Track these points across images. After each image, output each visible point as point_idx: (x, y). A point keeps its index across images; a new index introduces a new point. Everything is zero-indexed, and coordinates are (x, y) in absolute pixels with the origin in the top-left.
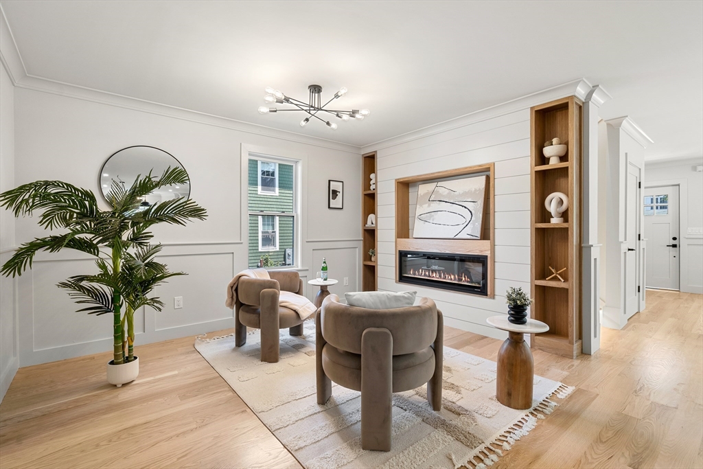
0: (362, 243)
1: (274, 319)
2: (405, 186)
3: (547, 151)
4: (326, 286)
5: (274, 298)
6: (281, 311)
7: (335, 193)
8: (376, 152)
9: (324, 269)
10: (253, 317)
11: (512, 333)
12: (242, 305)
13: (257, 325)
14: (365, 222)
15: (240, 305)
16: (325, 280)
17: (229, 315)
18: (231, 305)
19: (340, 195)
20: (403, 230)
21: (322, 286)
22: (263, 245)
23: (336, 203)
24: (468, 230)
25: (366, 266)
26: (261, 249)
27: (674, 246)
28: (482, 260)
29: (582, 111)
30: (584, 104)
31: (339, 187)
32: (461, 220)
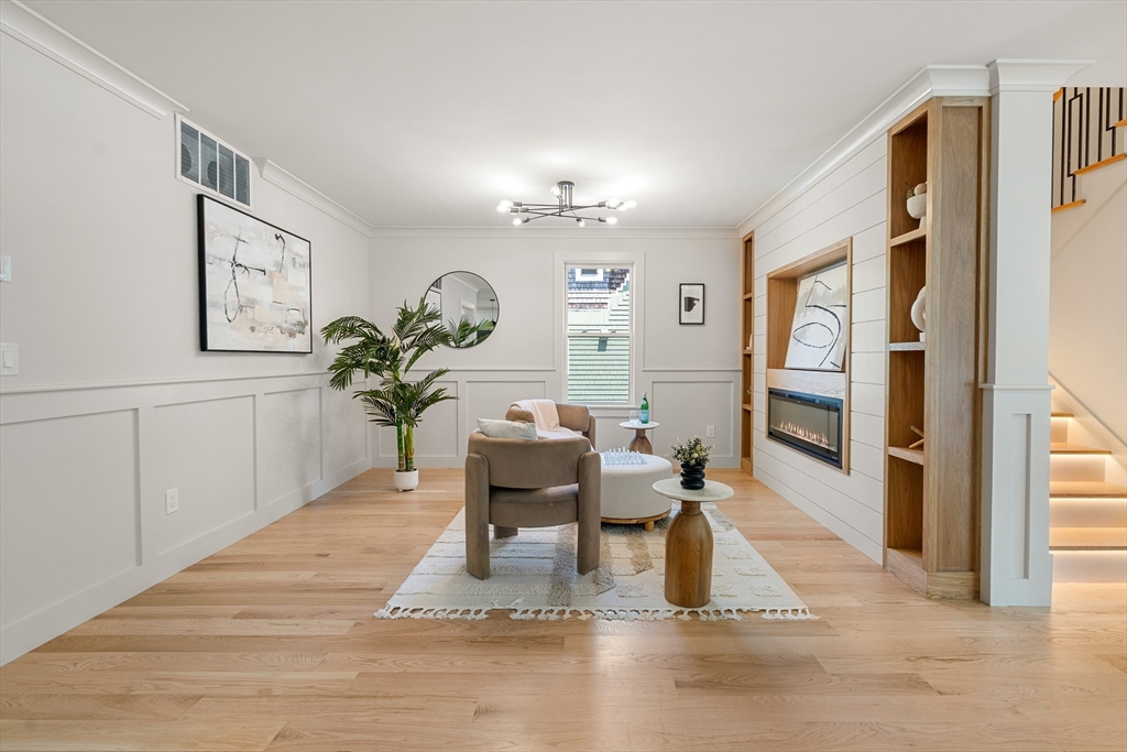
0: (741, 374)
4: (644, 430)
7: (690, 303)
8: (753, 232)
9: (645, 407)
14: (746, 342)
16: (645, 422)
19: (698, 306)
20: (777, 359)
21: (638, 430)
23: (695, 315)
24: (833, 356)
28: (832, 406)
29: (982, 116)
30: (991, 100)
31: (696, 292)
32: (829, 339)
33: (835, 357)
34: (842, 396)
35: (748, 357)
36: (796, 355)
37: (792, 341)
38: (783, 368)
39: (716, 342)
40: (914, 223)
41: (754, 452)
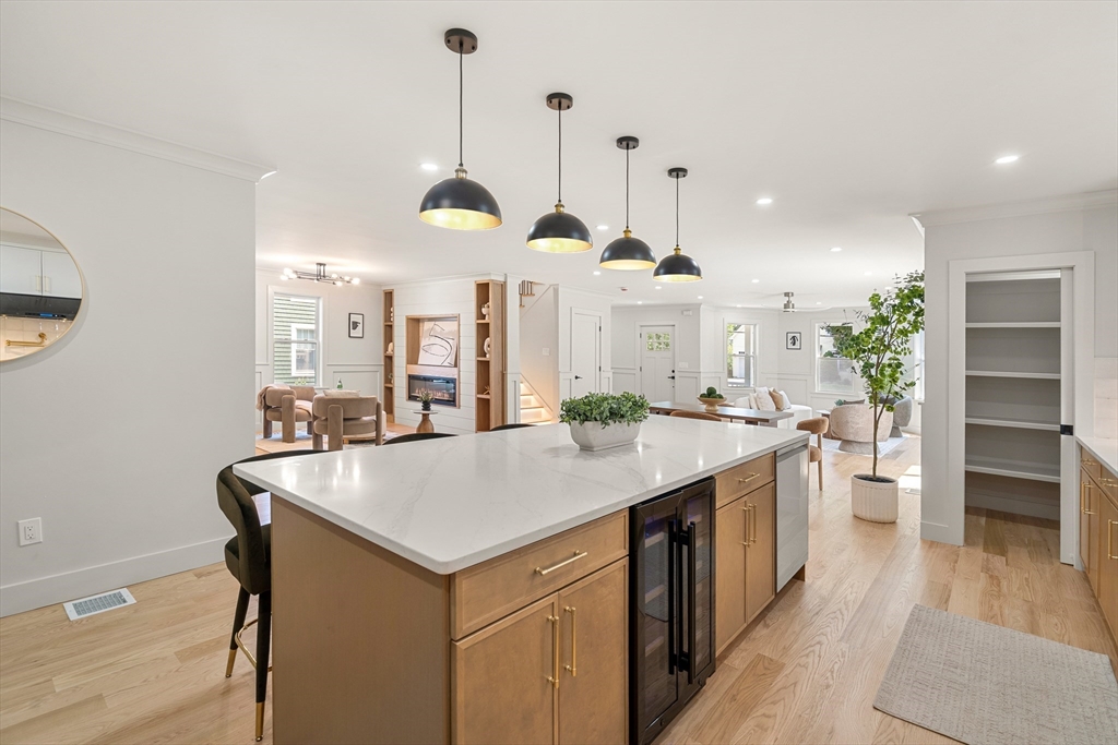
0: (383, 367)
1: (292, 414)
2: (415, 322)
3: (484, 311)
5: (291, 402)
6: (296, 410)
7: (355, 325)
8: (394, 289)
9: (340, 387)
10: (276, 414)
11: (424, 415)
12: (269, 407)
13: (279, 420)
14: (386, 350)
15: (267, 408)
17: (259, 415)
18: (260, 409)
19: (360, 326)
20: (413, 358)
22: (297, 368)
23: (357, 332)
24: (448, 360)
25: (386, 388)
26: (294, 372)
27: (673, 378)
28: (453, 381)
29: (503, 286)
30: (505, 282)
31: (358, 319)
32: (446, 353)
33: (451, 360)
34: (456, 377)
35: (389, 359)
36: (423, 358)
37: (421, 352)
38: (416, 364)
39: (368, 349)
40: (483, 317)
41: (396, 410)
